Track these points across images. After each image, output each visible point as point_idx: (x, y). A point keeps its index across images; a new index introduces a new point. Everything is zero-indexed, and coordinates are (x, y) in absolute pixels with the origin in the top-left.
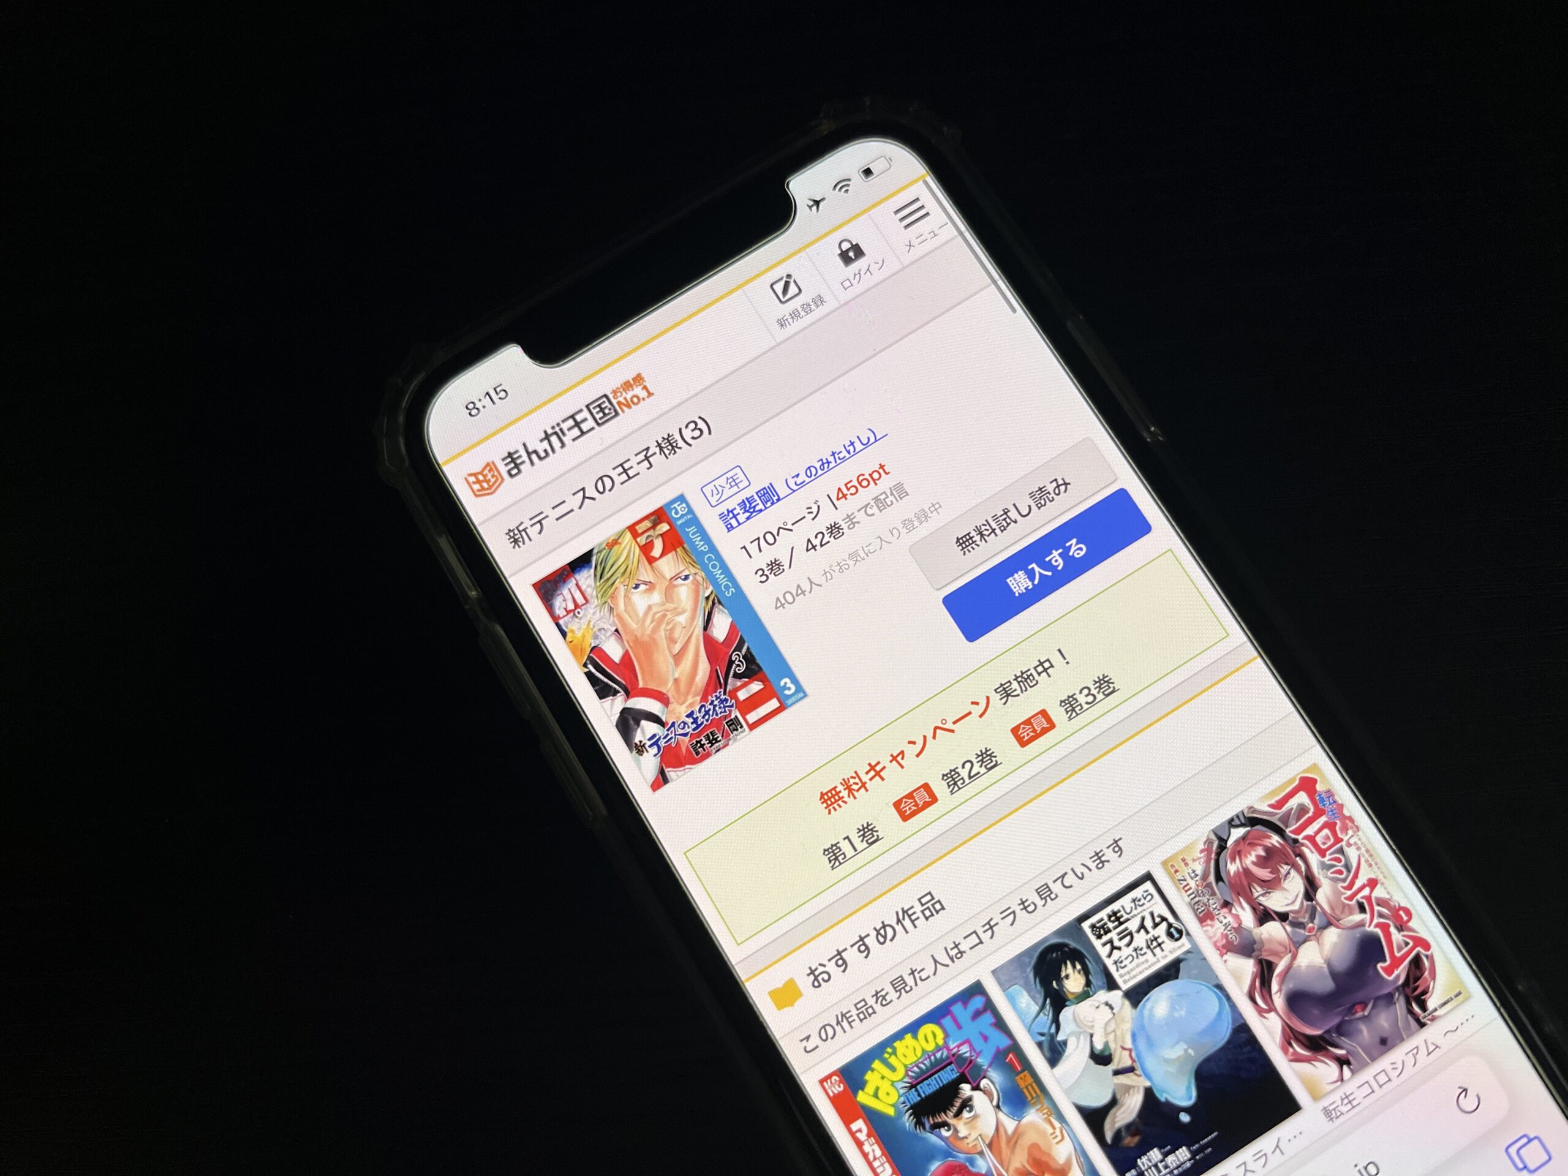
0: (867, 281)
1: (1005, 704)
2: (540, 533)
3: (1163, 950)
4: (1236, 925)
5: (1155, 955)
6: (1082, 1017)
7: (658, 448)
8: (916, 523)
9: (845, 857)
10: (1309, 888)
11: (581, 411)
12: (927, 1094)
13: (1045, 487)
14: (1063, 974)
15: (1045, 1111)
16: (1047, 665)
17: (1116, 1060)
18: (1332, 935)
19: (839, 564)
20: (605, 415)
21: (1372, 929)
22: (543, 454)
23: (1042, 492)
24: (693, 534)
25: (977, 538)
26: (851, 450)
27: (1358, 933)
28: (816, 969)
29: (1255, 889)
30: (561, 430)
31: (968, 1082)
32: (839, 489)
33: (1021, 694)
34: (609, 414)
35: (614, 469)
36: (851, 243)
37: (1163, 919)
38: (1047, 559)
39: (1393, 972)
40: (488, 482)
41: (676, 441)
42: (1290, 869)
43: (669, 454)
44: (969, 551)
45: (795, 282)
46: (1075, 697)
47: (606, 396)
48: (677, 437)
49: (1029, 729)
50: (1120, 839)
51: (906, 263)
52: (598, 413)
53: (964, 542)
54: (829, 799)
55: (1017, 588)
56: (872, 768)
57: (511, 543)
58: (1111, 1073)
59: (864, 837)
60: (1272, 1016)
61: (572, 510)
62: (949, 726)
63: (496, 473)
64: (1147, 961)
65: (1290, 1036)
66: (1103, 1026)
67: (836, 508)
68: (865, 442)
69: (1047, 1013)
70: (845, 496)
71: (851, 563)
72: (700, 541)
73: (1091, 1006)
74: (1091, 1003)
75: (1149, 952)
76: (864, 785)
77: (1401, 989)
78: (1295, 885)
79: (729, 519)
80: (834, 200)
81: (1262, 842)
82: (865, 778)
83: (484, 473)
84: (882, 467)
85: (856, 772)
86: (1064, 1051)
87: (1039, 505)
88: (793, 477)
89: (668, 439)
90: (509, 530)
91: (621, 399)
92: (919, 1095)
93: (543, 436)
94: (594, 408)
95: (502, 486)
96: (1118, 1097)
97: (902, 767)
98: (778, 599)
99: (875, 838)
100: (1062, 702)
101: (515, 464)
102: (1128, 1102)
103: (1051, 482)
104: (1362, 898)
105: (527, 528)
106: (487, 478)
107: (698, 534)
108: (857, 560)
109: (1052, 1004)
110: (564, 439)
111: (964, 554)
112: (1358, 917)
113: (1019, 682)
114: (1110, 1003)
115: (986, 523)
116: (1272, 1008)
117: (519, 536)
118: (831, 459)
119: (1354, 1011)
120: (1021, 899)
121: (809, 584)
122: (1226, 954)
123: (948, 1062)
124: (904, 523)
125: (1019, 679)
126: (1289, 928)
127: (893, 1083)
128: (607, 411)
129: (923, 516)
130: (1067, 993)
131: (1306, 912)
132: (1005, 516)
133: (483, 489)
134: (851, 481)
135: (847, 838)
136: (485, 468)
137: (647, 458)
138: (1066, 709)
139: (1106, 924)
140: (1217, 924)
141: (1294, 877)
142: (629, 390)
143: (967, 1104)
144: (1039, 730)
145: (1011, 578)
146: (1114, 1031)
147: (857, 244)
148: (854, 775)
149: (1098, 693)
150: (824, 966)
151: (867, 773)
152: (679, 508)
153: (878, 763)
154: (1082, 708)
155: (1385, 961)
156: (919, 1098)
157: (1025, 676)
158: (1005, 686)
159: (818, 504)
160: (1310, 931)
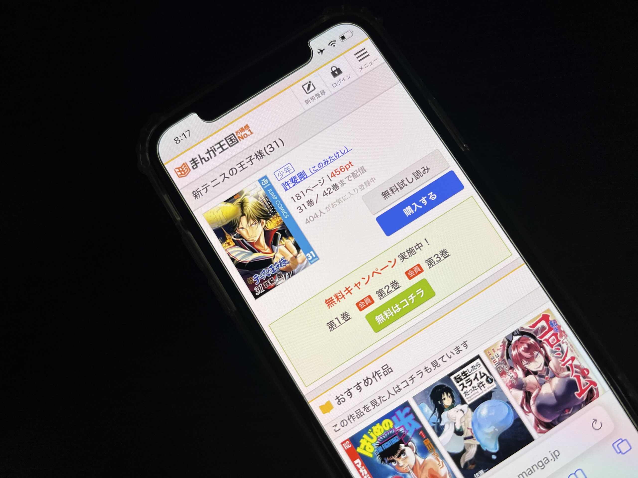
0: (343, 84)
1: (402, 262)
2: (206, 192)
3: (484, 387)
4: (515, 377)
5: (481, 390)
6: (451, 416)
7: (255, 156)
8: (365, 187)
9: (336, 326)
10: (546, 361)
11: (222, 141)
12: (386, 448)
13: (419, 170)
14: (443, 398)
15: (435, 455)
16: (420, 245)
17: (465, 434)
18: (556, 381)
19: (332, 204)
20: (233, 142)
21: (572, 378)
22: (207, 159)
23: (418, 173)
24: (271, 192)
25: (391, 192)
26: (337, 155)
27: (567, 380)
28: (339, 397)
29: (523, 361)
30: (214, 149)
31: (403, 443)
32: (332, 173)
33: (409, 258)
34: (234, 142)
35: (237, 165)
36: (336, 68)
37: (485, 375)
38: (420, 201)
40: (184, 171)
41: (263, 153)
42: (538, 353)
43: (260, 158)
44: (387, 198)
45: (313, 84)
46: (432, 258)
47: (233, 134)
48: (264, 151)
49: (413, 272)
50: (467, 341)
51: (359, 76)
52: (230, 141)
53: (385, 194)
54: (329, 302)
55: (408, 213)
56: (347, 289)
57: (194, 197)
58: (463, 439)
59: (344, 318)
60: (531, 414)
61: (219, 183)
62: (379, 271)
63: (187, 168)
64: (478, 392)
65: (538, 423)
66: (460, 419)
67: (331, 181)
68: (343, 152)
69: (436, 414)
70: (334, 175)
71: (337, 204)
72: (274, 195)
73: (454, 411)
75: (479, 388)
76: (343, 296)
77: (584, 402)
78: (540, 360)
79: (286, 186)
80: (329, 49)
81: (526, 342)
82: (344, 293)
83: (182, 168)
84: (350, 163)
85: (340, 291)
86: (443, 430)
87: (417, 178)
88: (313, 168)
89: (260, 152)
90: (193, 192)
91: (240, 135)
92: (383, 449)
93: (207, 151)
94: (228, 139)
95: (190, 173)
96: (466, 448)
97: (359, 288)
98: (307, 219)
99: (349, 318)
100: (426, 261)
101: (195, 163)
102: (470, 451)
103: (422, 168)
104: (569, 365)
105: (200, 190)
106: (184, 170)
107: (273, 192)
108: (340, 203)
109: (438, 410)
110: (216, 153)
111: (385, 199)
112: (567, 373)
113: (408, 253)
114: (462, 410)
115: (394, 186)
116: (530, 411)
117: (197, 194)
118: (329, 160)
119: (565, 412)
120: (425, 367)
121: (320, 213)
122: (511, 389)
123: (394, 435)
124: (360, 186)
125: (408, 251)
126: (538, 378)
127: (372, 444)
128: (233, 141)
129: (367, 183)
130: (444, 405)
131: (545, 371)
132: (402, 183)
133: (182, 174)
134: (337, 169)
135: (337, 318)
136: (182, 166)
137: (251, 160)
138: (428, 264)
139: (460, 377)
140: (507, 377)
141: (540, 356)
142: (242, 131)
143: (403, 452)
144: (417, 272)
145: (405, 209)
146: (464, 421)
147: (339, 68)
148: (339, 292)
149: (442, 257)
150: (342, 395)
151: (345, 291)
152: (264, 181)
153: (349, 287)
154: (435, 263)
155: (578, 391)
156: (383, 450)
157: (411, 250)
158: (402, 254)
159: (323, 179)
160: (546, 379)
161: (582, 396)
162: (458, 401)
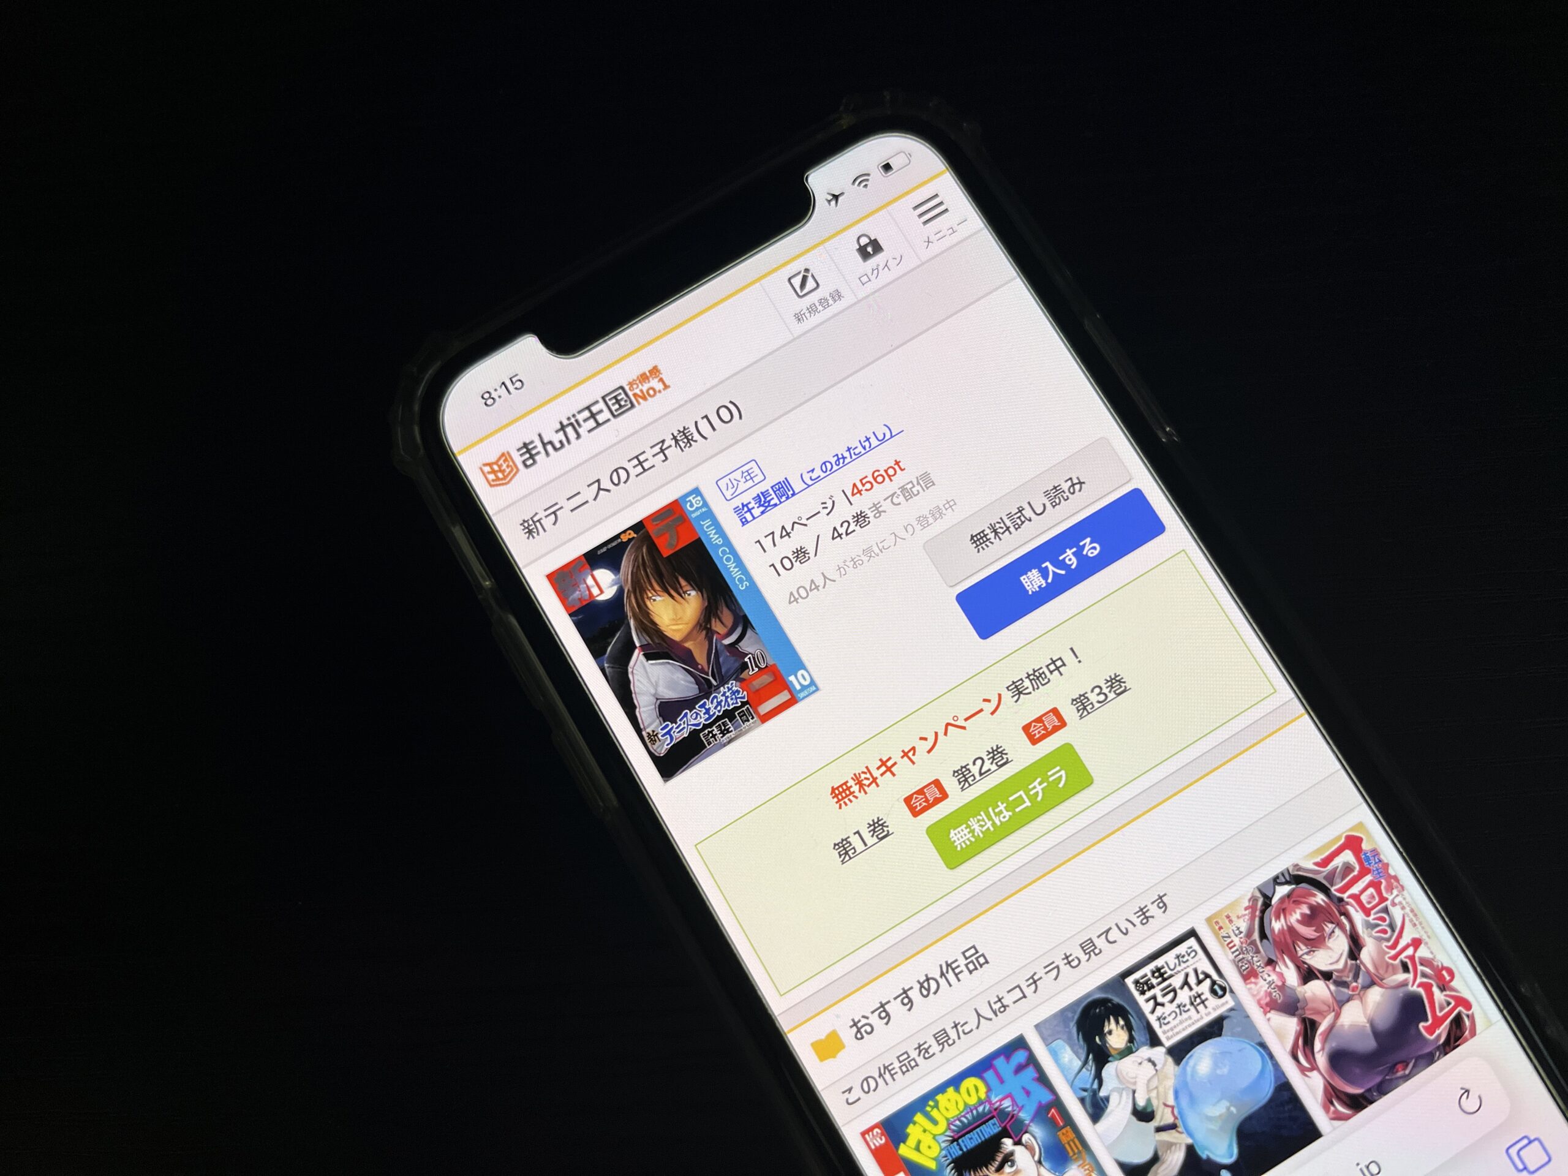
0: (886, 276)
1: (1016, 701)
2: (554, 524)
3: (1206, 1007)
5: (1198, 1012)
6: (1124, 1074)
7: (674, 441)
8: (931, 520)
9: (855, 851)
10: (1353, 947)
11: (597, 402)
12: (969, 1147)
13: (1059, 485)
14: (1106, 1030)
15: (1086, 1167)
16: (1059, 663)
17: (1158, 1117)
18: (1375, 995)
19: (853, 560)
20: (621, 406)
21: (1414, 988)
22: (558, 445)
23: (1057, 491)
24: (707, 527)
25: (991, 536)
26: (867, 445)
27: (1401, 993)
28: (859, 1021)
29: (1299, 947)
30: (577, 421)
31: (1010, 1137)
32: (855, 485)
33: (1033, 692)
34: (625, 406)
35: (629, 461)
36: (870, 239)
37: (1207, 976)
38: (1061, 558)
39: (1434, 1032)
40: (503, 472)
41: (692, 434)
42: (1335, 928)
43: (685, 447)
44: (983, 549)
45: (813, 276)
46: (1086, 695)
47: (622, 388)
48: (693, 430)
49: (1041, 726)
50: (1165, 895)
51: (924, 259)
52: (613, 404)
53: (978, 540)
54: (840, 793)
55: (1031, 586)
56: (884, 763)
57: (526, 533)
58: (1153, 1130)
59: (875, 832)
60: (1315, 1074)
61: (587, 502)
62: (961, 723)
63: (511, 463)
64: (1190, 1018)
65: (1332, 1094)
66: (1146, 1082)
67: (851, 504)
68: (881, 437)
69: (1089, 1068)
70: (859, 492)
71: (865, 559)
73: (1133, 1062)
74: (1134, 1059)
75: (1192, 1008)
76: (875, 780)
77: (1442, 1047)
78: (1339, 943)
79: (743, 513)
80: (852, 193)
81: (1306, 900)
82: (876, 774)
83: (499, 463)
84: (897, 463)
85: (867, 768)
86: (1107, 1107)
87: (1054, 504)
88: (808, 472)
89: (684, 432)
90: (524, 521)
91: (637, 391)
92: (961, 1149)
93: (559, 426)
94: (610, 400)
96: (1160, 1153)
97: (913, 763)
98: (791, 594)
99: (885, 833)
100: (1073, 700)
101: (530, 454)
102: (1170, 1159)
103: (1066, 481)
104: (1406, 957)
105: (541, 519)
106: (502, 468)
108: (870, 557)
109: (1095, 1059)
110: (580, 430)
111: (979, 551)
112: (1401, 977)
113: (1031, 680)
114: (1152, 1059)
115: (1000, 521)
116: (1314, 1067)
117: (533, 526)
118: (847, 454)
119: (1395, 1070)
120: (1065, 954)
121: (823, 580)
122: (1269, 1012)
123: (989, 1116)
124: (919, 519)
125: (1031, 677)
126: (1332, 987)
127: (934, 1137)
128: (623, 403)
129: (937, 513)
130: (1109, 1048)
131: (1350, 971)
132: (1019, 514)
133: (498, 479)
134: (866, 477)
135: (858, 832)
136: (500, 459)
137: (662, 451)
138: (1077, 708)
139: (1149, 980)
140: (1261, 982)
141: (1338, 936)
142: (644, 382)
143: (1009, 1158)
144: (1050, 728)
145: (1024, 577)
146: (1157, 1088)
147: (876, 240)
148: (866, 770)
149: (1110, 691)
150: (867, 1018)
151: (878, 768)
152: (694, 501)
153: (890, 759)
154: (1093, 707)
155: (1426, 1020)
156: (960, 1152)
157: (1037, 674)
158: (1017, 684)
159: (834, 499)
160: (1353, 990)
161: (1437, 1032)
162: (1143, 1040)
